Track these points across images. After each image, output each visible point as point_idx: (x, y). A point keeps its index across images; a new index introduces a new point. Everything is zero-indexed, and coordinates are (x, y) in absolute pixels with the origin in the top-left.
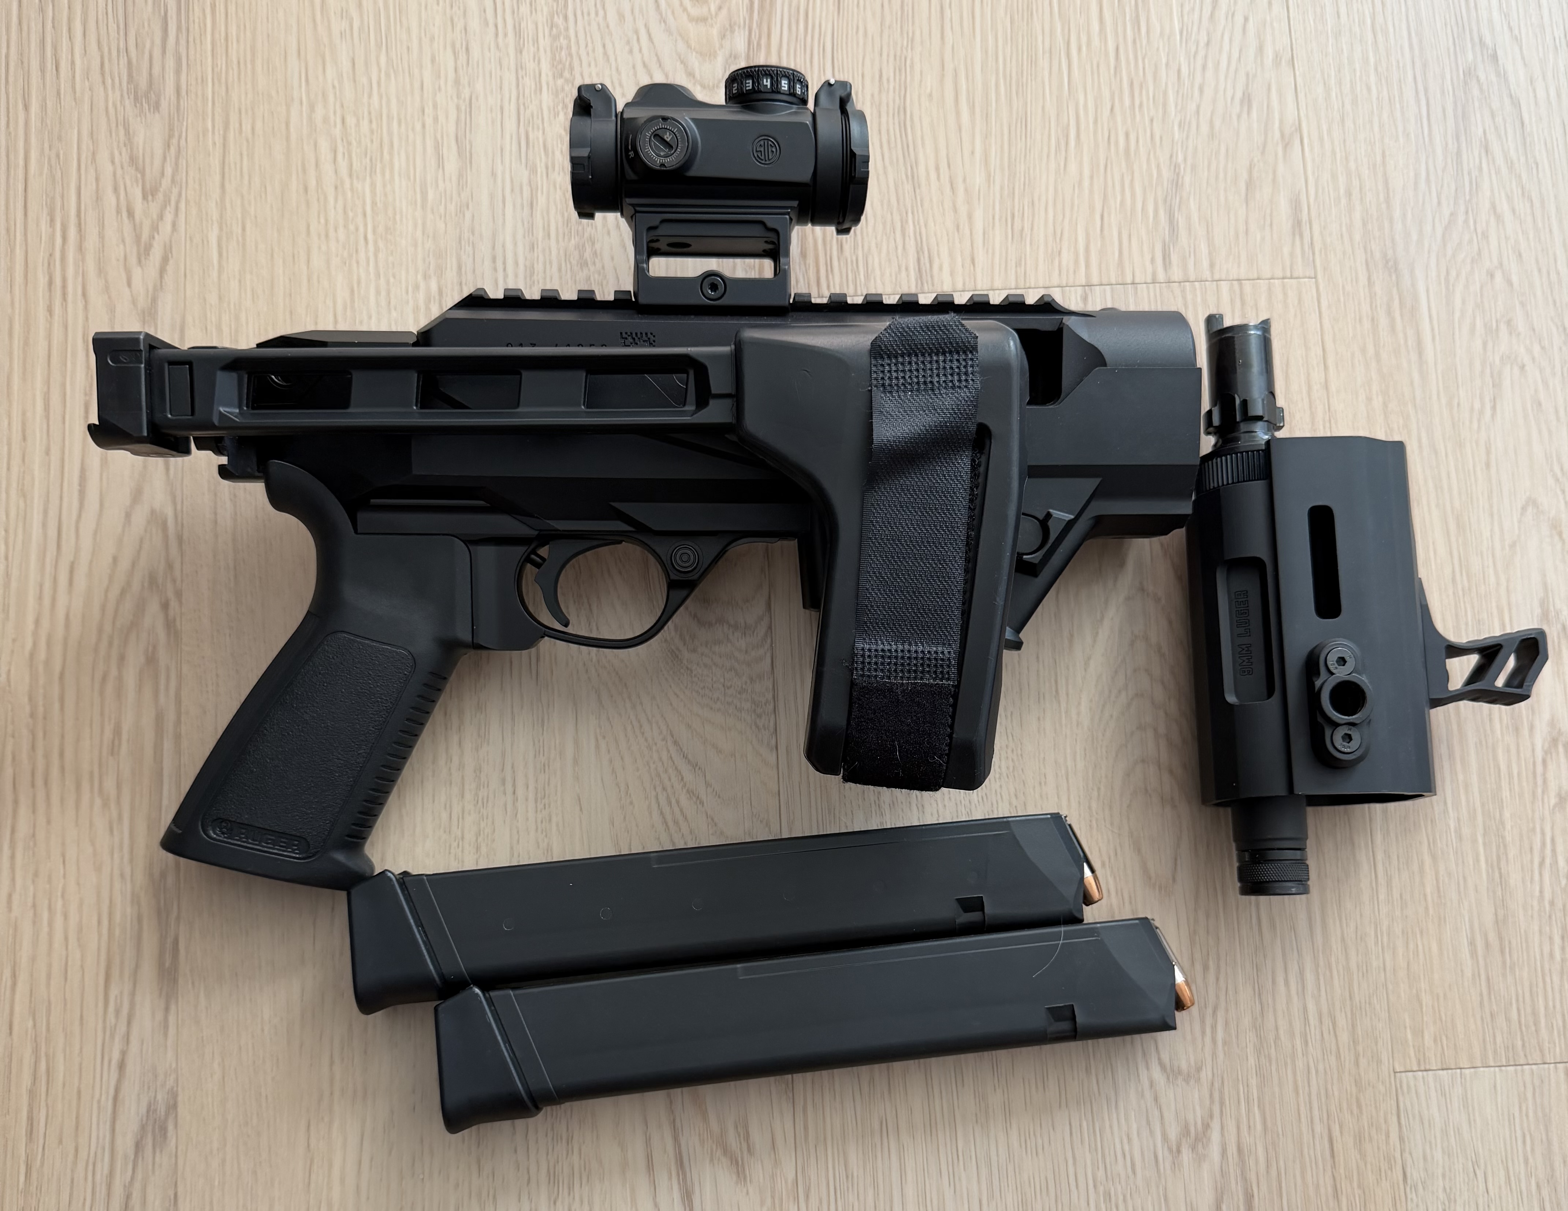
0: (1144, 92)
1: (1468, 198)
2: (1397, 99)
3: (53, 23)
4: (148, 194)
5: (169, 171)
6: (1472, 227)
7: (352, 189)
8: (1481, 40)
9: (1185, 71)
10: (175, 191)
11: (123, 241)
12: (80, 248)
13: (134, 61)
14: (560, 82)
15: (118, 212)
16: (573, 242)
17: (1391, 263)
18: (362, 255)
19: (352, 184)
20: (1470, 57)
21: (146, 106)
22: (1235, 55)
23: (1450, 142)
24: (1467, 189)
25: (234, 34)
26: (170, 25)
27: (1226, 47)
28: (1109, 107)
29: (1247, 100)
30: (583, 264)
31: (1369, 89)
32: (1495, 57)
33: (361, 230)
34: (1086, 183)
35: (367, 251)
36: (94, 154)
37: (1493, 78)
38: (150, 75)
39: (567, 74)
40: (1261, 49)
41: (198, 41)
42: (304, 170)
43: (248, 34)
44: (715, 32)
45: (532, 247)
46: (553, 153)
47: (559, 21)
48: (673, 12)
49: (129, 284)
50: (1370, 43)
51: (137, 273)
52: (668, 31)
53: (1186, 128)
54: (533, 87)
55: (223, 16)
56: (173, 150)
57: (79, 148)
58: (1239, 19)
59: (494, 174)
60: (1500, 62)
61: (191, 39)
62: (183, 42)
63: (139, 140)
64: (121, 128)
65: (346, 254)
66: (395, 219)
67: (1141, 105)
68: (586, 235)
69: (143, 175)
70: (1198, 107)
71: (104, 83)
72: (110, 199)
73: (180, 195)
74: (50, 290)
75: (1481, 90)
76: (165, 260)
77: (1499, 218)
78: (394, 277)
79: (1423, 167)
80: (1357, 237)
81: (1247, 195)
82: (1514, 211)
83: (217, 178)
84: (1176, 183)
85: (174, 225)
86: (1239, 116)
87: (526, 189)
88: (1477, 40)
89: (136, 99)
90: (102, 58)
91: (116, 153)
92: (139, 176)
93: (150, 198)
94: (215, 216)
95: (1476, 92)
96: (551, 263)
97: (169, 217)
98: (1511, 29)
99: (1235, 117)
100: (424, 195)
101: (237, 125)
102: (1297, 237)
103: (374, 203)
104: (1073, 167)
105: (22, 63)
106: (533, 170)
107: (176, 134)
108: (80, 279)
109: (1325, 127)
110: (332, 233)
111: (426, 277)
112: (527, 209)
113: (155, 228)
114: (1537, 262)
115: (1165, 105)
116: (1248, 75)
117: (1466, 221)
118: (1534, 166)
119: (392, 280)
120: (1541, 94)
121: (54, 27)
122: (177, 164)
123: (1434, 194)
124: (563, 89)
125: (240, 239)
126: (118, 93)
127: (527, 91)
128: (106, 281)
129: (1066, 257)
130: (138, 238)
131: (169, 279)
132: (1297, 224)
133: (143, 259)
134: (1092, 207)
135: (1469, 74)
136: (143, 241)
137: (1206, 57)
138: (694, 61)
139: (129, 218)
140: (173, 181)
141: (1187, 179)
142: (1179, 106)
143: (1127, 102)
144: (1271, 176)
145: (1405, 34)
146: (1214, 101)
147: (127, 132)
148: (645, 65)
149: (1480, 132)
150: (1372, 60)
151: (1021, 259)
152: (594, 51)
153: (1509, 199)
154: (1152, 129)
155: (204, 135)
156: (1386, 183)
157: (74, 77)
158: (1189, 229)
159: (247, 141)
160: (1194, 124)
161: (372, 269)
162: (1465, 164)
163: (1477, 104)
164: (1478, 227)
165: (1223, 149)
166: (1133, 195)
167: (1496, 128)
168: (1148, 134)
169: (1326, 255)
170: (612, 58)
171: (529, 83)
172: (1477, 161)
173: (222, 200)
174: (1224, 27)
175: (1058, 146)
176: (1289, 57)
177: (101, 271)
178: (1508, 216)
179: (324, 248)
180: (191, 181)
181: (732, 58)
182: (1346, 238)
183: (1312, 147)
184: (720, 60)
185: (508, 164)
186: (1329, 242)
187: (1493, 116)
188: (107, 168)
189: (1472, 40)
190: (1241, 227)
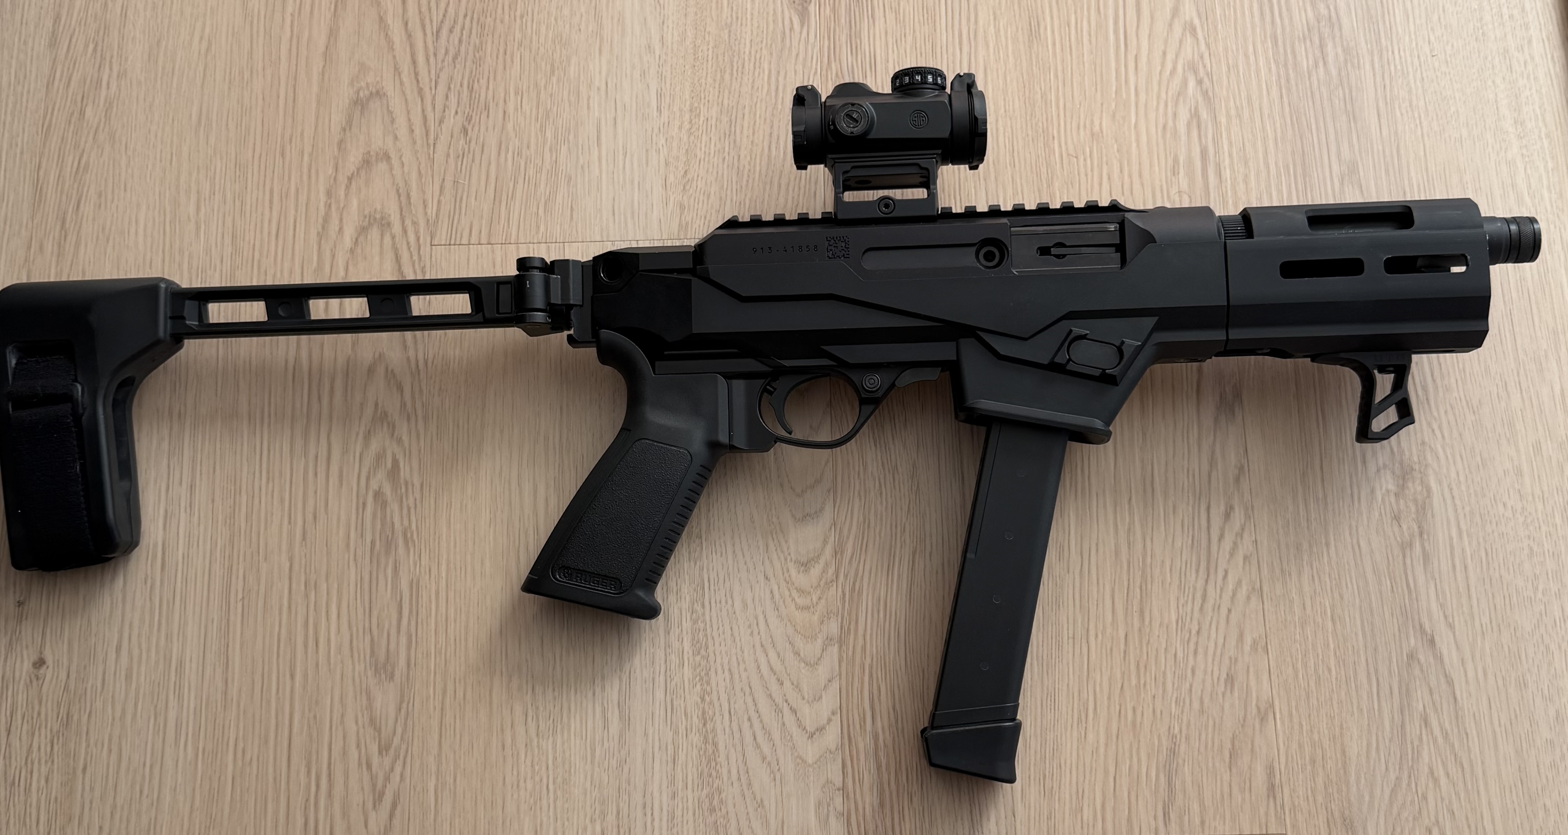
0: (1148, 674)
1: (1410, 764)
2: (1352, 679)
3: (315, 606)
4: (383, 749)
5: (399, 730)
6: (1414, 790)
7: (538, 746)
8: (1421, 626)
9: (1180, 654)
10: (404, 747)
11: (363, 789)
12: (330, 795)
13: (376, 639)
14: (698, 658)
15: (360, 764)
16: (705, 791)
17: (1347, 821)
18: (544, 802)
19: (538, 742)
20: (1412, 641)
21: (383, 676)
22: (1221, 641)
23: (1396, 716)
24: (1410, 756)
25: (452, 615)
26: (404, 610)
27: (1213, 635)
28: (1120, 686)
29: (1230, 680)
30: (712, 810)
31: (1330, 670)
32: (1432, 642)
33: (545, 781)
34: (1102, 750)
35: (548, 798)
36: (342, 716)
37: (1431, 660)
38: (388, 650)
39: (703, 652)
40: (1241, 636)
41: (425, 624)
42: (502, 730)
43: (463, 615)
44: (815, 618)
45: (674, 797)
46: (691, 717)
47: (698, 607)
48: (784, 601)
49: (366, 827)
50: (1330, 630)
51: (372, 816)
52: (780, 616)
53: (1181, 704)
54: (678, 662)
55: (444, 601)
56: (403, 711)
57: (331, 711)
58: (1224, 611)
59: (646, 734)
60: (1437, 647)
61: (420, 621)
62: (413, 623)
63: (378, 704)
64: (364, 694)
65: (532, 801)
66: (570, 771)
67: (1145, 685)
68: (715, 785)
69: (380, 735)
70: (1191, 686)
71: (352, 656)
72: (354, 754)
73: (407, 751)
74: (306, 829)
75: (1422, 671)
76: (394, 805)
77: (1436, 781)
78: (568, 820)
79: (1374, 738)
80: (1320, 799)
81: (1230, 762)
82: (1448, 775)
83: (436, 736)
84: (1173, 752)
85: (402, 775)
86: (1224, 694)
87: (670, 747)
88: (1418, 627)
89: (376, 670)
90: (351, 636)
91: (360, 716)
92: (377, 734)
93: (384, 753)
94: (434, 769)
95: (1417, 672)
96: (687, 809)
97: (398, 769)
98: (1446, 617)
99: (1220, 696)
100: (593, 751)
101: (452, 693)
102: (1271, 800)
103: (555, 758)
104: (1091, 736)
105: (290, 639)
106: (676, 732)
107: (406, 699)
108: (329, 821)
109: (1294, 704)
110: (522, 783)
111: (593, 821)
112: (670, 764)
113: (387, 779)
114: (1467, 819)
115: (1164, 684)
116: (1230, 658)
117: (1409, 785)
118: (1465, 736)
119: (566, 823)
120: (1471, 674)
121: (315, 610)
122: (405, 724)
123: (1383, 760)
124: (700, 664)
125: (452, 787)
126: (363, 665)
127: (673, 667)
128: (349, 822)
129: (1087, 813)
130: (374, 786)
131: (396, 822)
132: (1271, 788)
133: (377, 804)
134: (1106, 772)
135: (1412, 656)
136: (377, 789)
137: (1197, 643)
138: (799, 643)
139: (367, 769)
140: (402, 739)
141: (1183, 747)
142: (1176, 686)
143: (1134, 682)
144: (1250, 746)
145: (1359, 623)
146: (1204, 681)
147: (369, 698)
148: (762, 646)
149: (1421, 707)
150: (1332, 646)
151: (1051, 813)
152: (724, 633)
153: (1444, 764)
154: (1154, 704)
155: (427, 700)
156: (1344, 752)
157: (329, 652)
158: (1184, 792)
159: (460, 705)
160: (1187, 701)
161: (551, 814)
162: (1408, 735)
163: (1418, 683)
164: (1419, 788)
165: (1211, 723)
166: (1139, 760)
167: (1434, 703)
168: (1151, 709)
169: (1295, 815)
170: (737, 639)
171: (674, 659)
172: (1418, 732)
173: (440, 754)
174: (1212, 618)
175: (1079, 718)
176: (1264, 644)
177: (345, 814)
178: (1443, 780)
179: (515, 796)
180: (416, 740)
181: (829, 640)
182: (1311, 799)
183: (1283, 723)
184: (820, 641)
185: (657, 726)
186: (1296, 803)
187: (1431, 694)
188: (352, 728)
189: (1414, 627)
190: (1226, 789)
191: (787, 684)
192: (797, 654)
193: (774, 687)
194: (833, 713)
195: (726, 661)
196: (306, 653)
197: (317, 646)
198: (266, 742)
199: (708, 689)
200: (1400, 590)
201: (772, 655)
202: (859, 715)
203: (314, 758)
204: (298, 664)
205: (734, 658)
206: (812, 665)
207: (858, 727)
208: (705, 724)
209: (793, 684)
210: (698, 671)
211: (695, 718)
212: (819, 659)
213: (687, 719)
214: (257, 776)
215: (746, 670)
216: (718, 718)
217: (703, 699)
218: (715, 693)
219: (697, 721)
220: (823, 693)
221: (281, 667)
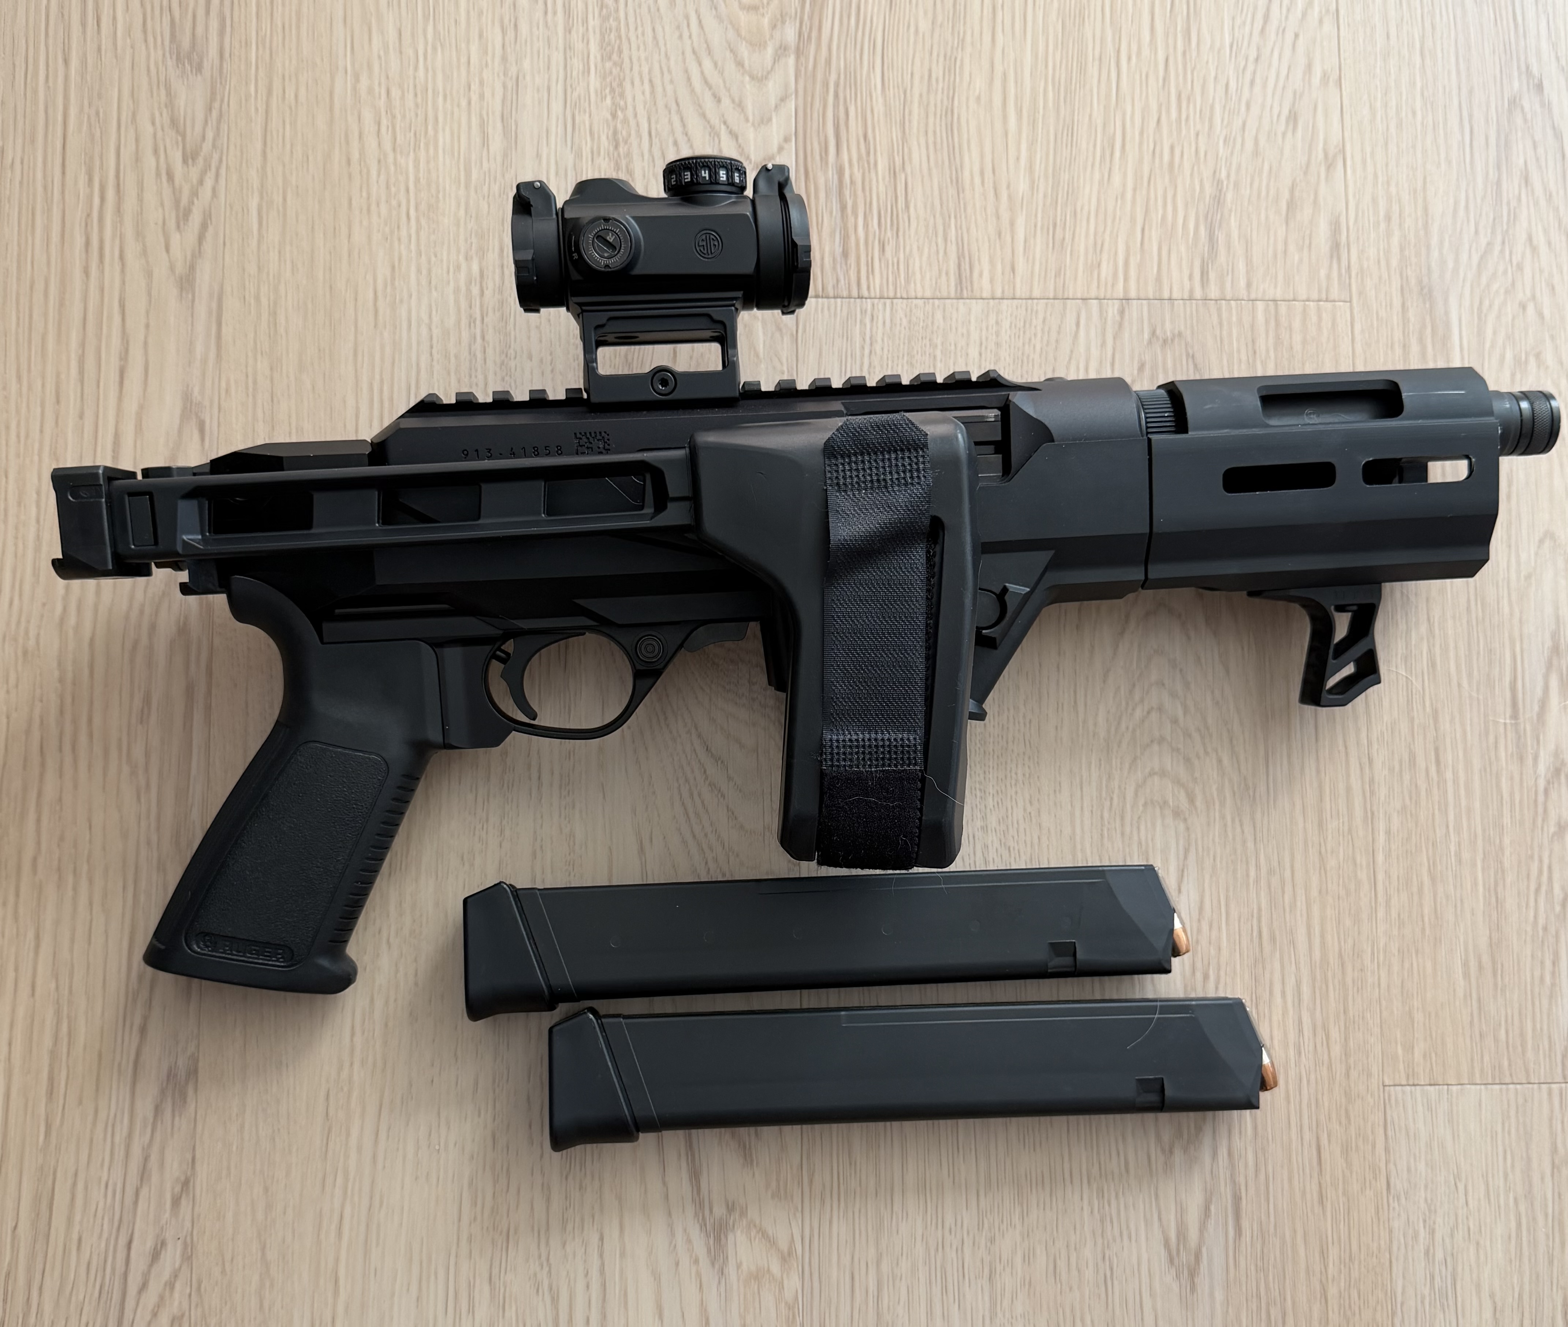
0: (1191, 106)
1: (1505, 228)
2: (1441, 126)
4: (189, 157)
5: (210, 135)
6: (1508, 258)
7: (395, 164)
8: (1528, 68)
9: (1233, 85)
10: (216, 156)
11: (162, 205)
13: (177, 20)
14: (608, 65)
15: (158, 174)
17: (1426, 291)
18: (404, 233)
19: (395, 159)
20: (1516, 85)
21: (188, 67)
22: (1284, 72)
23: (1491, 170)
24: (1505, 219)
27: (1275, 64)
28: (1155, 119)
29: (1293, 118)
31: (1414, 113)
32: (1540, 87)
33: (404, 206)
34: (1129, 195)
35: (409, 228)
36: (134, 114)
37: (1538, 107)
38: (194, 35)
39: (615, 57)
40: (1309, 67)
42: (347, 142)
44: (766, 21)
49: (167, 250)
50: (1418, 67)
51: (175, 238)
52: (719, 17)
53: (1231, 144)
54: (581, 68)
56: (215, 113)
57: (119, 107)
58: (1289, 37)
59: (538, 156)
60: (1546, 92)
63: (181, 102)
64: (162, 88)
65: (387, 229)
66: (437, 197)
67: (1187, 119)
69: (184, 138)
70: (1244, 123)
71: (146, 41)
72: (149, 161)
73: (221, 161)
75: (1525, 120)
76: (204, 226)
77: (1534, 249)
78: (436, 256)
79: (1463, 194)
80: (1394, 263)
81: (1287, 215)
83: (259, 145)
84: (1218, 200)
85: (214, 190)
86: (1284, 134)
88: (1523, 68)
89: (178, 59)
90: (145, 15)
91: (157, 114)
92: (180, 138)
93: (190, 161)
94: (256, 184)
95: (1519, 121)
97: (209, 182)
99: (1279, 136)
100: (468, 173)
101: (280, 92)
102: (1335, 261)
103: (417, 180)
104: (1117, 179)
107: (218, 98)
108: (117, 242)
109: (1368, 150)
110: (373, 207)
113: (195, 194)
115: (1211, 119)
116: (1295, 93)
117: (1502, 251)
119: (433, 259)
122: (218, 129)
123: (1472, 223)
124: (611, 73)
125: (281, 208)
126: (160, 53)
127: (575, 73)
128: (144, 246)
129: (1106, 270)
130: (177, 202)
131: (208, 246)
132: (1336, 247)
133: (182, 223)
134: (1133, 220)
135: (1514, 103)
136: (182, 205)
137: (1254, 72)
138: (744, 50)
139: (168, 181)
140: (214, 146)
141: (1229, 196)
142: (1225, 122)
143: (1174, 114)
144: (1312, 197)
145: (1453, 59)
146: (1260, 117)
147: (169, 93)
148: (694, 52)
149: (1521, 161)
150: (1419, 85)
151: (1060, 270)
152: (643, 34)
153: (1546, 231)
154: (1197, 143)
155: (246, 100)
156: (1426, 209)
157: (115, 33)
158: (1229, 247)
159: (290, 108)
160: (1239, 140)
161: (413, 247)
162: (1505, 194)
163: (1520, 134)
164: (1514, 258)
165: (1266, 167)
166: (1175, 210)
167: (1537, 160)
168: (1193, 149)
169: (1362, 280)
170: (661, 43)
171: (577, 64)
172: (1517, 192)
173: (264, 167)
174: (1274, 43)
175: (1103, 156)
176: (1336, 77)
177: (139, 235)
178: (1543, 249)
179: (365, 223)
180: (232, 147)
181: (782, 50)
182: (1383, 263)
183: (1354, 171)
184: (770, 51)
185: (553, 147)
186: (1365, 266)
187: (1535, 147)
188: (147, 129)
189: (1519, 68)
190: (1280, 247)
191: (726, 102)
192: (740, 64)
193: (709, 104)
194: (787, 140)
195: (645, 70)
196: (84, 32)
197: (98, 25)
198: (33, 141)
199: (622, 103)
200: (1505, 22)
201: (707, 64)
202: (819, 143)
203: (97, 163)
204: (74, 45)
205: (656, 66)
206: (760, 79)
207: (818, 158)
208: (616, 147)
209: (733, 101)
210: (608, 80)
211: (603, 137)
212: (768, 73)
213: (592, 139)
214: (21, 183)
215: (672, 82)
216: (633, 140)
217: (614, 116)
218: (630, 108)
219: (606, 144)
220: (774, 115)
221: (51, 49)
